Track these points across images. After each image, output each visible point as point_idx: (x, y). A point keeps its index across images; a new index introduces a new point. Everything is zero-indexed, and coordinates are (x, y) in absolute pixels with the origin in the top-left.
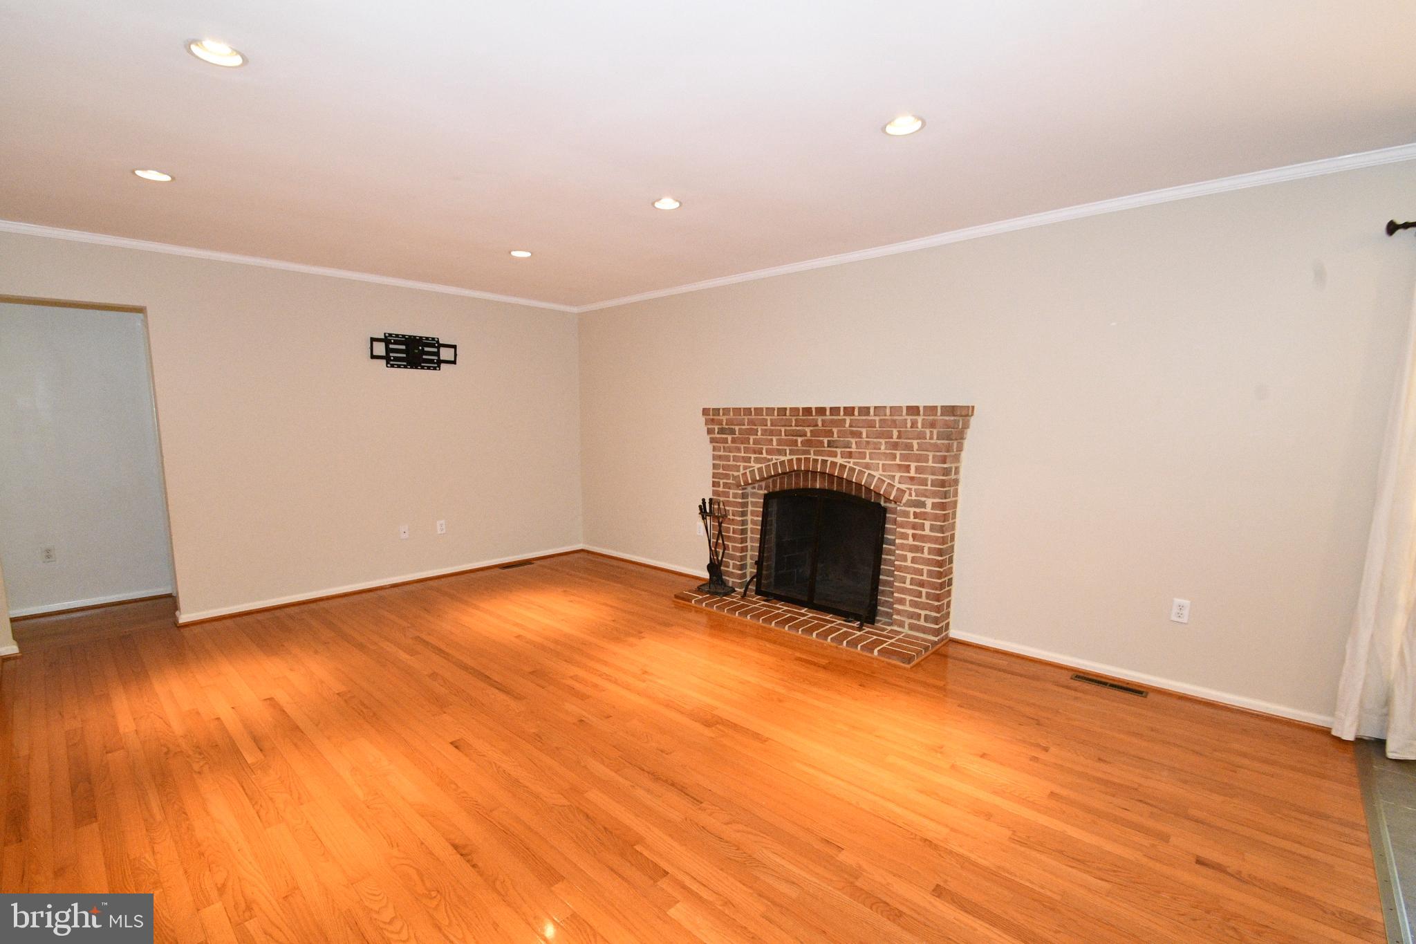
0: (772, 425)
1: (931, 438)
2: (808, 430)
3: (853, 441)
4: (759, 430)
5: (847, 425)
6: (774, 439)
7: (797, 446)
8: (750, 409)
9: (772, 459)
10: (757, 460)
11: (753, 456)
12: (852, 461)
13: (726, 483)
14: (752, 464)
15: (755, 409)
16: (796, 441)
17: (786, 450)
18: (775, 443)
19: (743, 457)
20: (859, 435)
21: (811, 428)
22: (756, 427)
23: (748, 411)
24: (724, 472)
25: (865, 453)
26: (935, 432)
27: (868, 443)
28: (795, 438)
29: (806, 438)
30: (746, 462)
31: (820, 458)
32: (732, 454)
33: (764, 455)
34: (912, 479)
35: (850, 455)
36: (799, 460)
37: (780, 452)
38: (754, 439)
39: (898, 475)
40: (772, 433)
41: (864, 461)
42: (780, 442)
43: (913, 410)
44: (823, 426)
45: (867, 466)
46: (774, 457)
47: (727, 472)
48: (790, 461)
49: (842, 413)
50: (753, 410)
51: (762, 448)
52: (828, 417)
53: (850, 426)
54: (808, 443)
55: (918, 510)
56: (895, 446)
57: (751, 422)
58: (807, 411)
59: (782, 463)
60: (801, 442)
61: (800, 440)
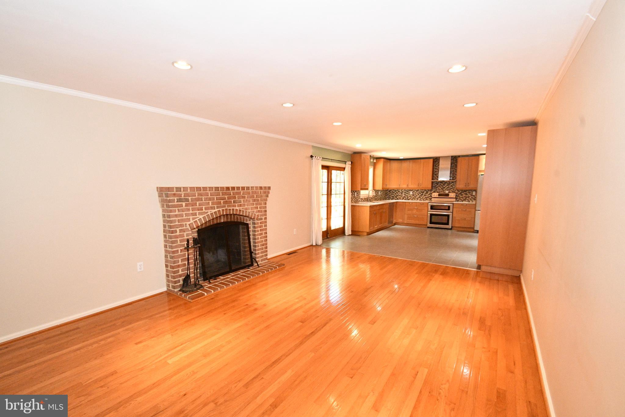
0: (211, 195)
1: (264, 197)
2: (226, 197)
3: (242, 200)
4: (203, 198)
5: (242, 194)
6: (210, 202)
7: (221, 204)
8: (200, 188)
9: (208, 212)
10: (200, 214)
11: (197, 212)
12: (241, 208)
13: (181, 229)
14: (198, 216)
15: (203, 187)
16: (221, 202)
17: (215, 206)
18: (210, 204)
19: (192, 213)
20: (244, 197)
21: (228, 196)
22: (201, 197)
23: (199, 189)
24: (180, 223)
25: (245, 204)
26: (265, 195)
27: (247, 200)
28: (220, 201)
29: (225, 200)
30: (193, 216)
31: (231, 208)
32: (184, 213)
33: (204, 211)
34: (259, 211)
35: (241, 206)
36: (223, 210)
37: (212, 208)
38: (199, 203)
39: (255, 210)
40: (210, 199)
41: (245, 207)
42: (213, 203)
43: (261, 188)
44: (233, 195)
45: (246, 209)
46: (209, 211)
47: (182, 223)
48: (219, 211)
49: (241, 189)
50: (202, 188)
51: (203, 207)
52: (236, 191)
53: (243, 194)
54: (225, 202)
55: (261, 221)
56: (254, 200)
57: (200, 195)
58: (228, 188)
59: (215, 212)
60: (223, 202)
61: (222, 201)
